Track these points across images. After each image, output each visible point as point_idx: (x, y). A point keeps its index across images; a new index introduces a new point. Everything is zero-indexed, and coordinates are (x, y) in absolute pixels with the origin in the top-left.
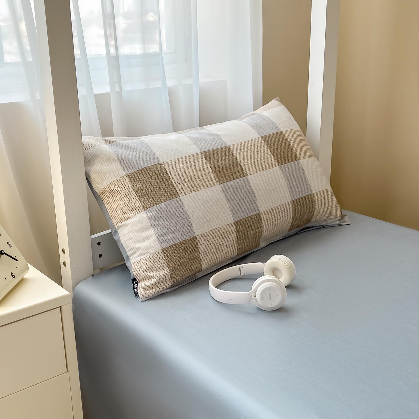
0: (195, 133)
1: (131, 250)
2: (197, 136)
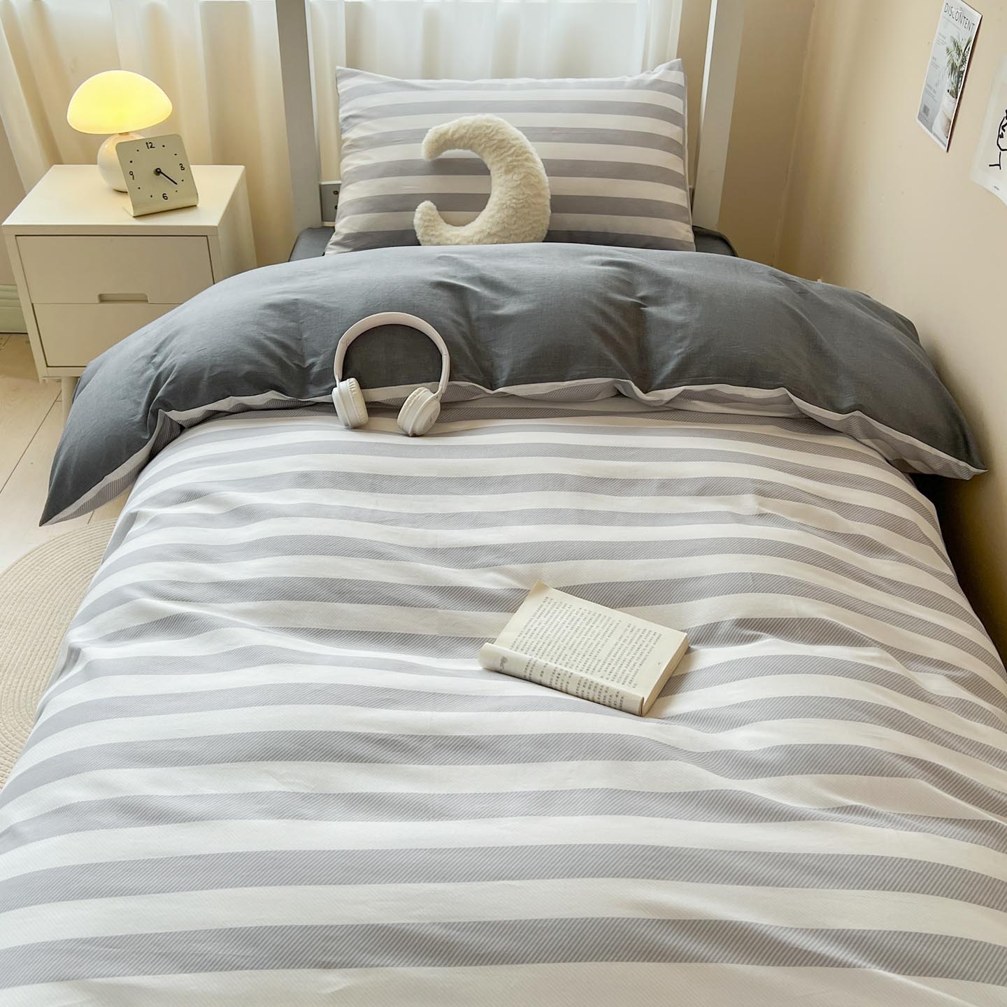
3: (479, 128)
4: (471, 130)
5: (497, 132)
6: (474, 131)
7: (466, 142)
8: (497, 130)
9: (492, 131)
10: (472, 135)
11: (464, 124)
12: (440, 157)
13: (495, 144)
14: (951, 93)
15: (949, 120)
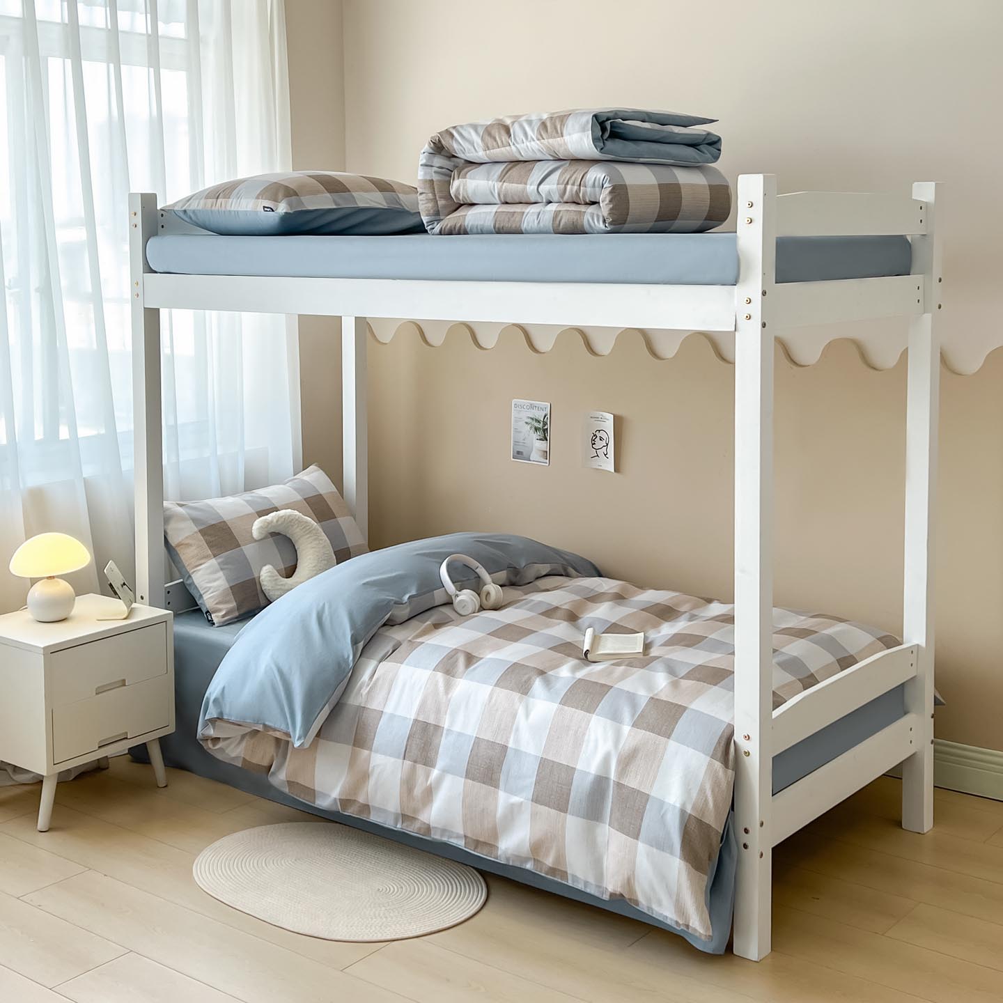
0: (248, 496)
1: (204, 589)
2: (250, 498)
14: (540, 440)
15: (544, 451)
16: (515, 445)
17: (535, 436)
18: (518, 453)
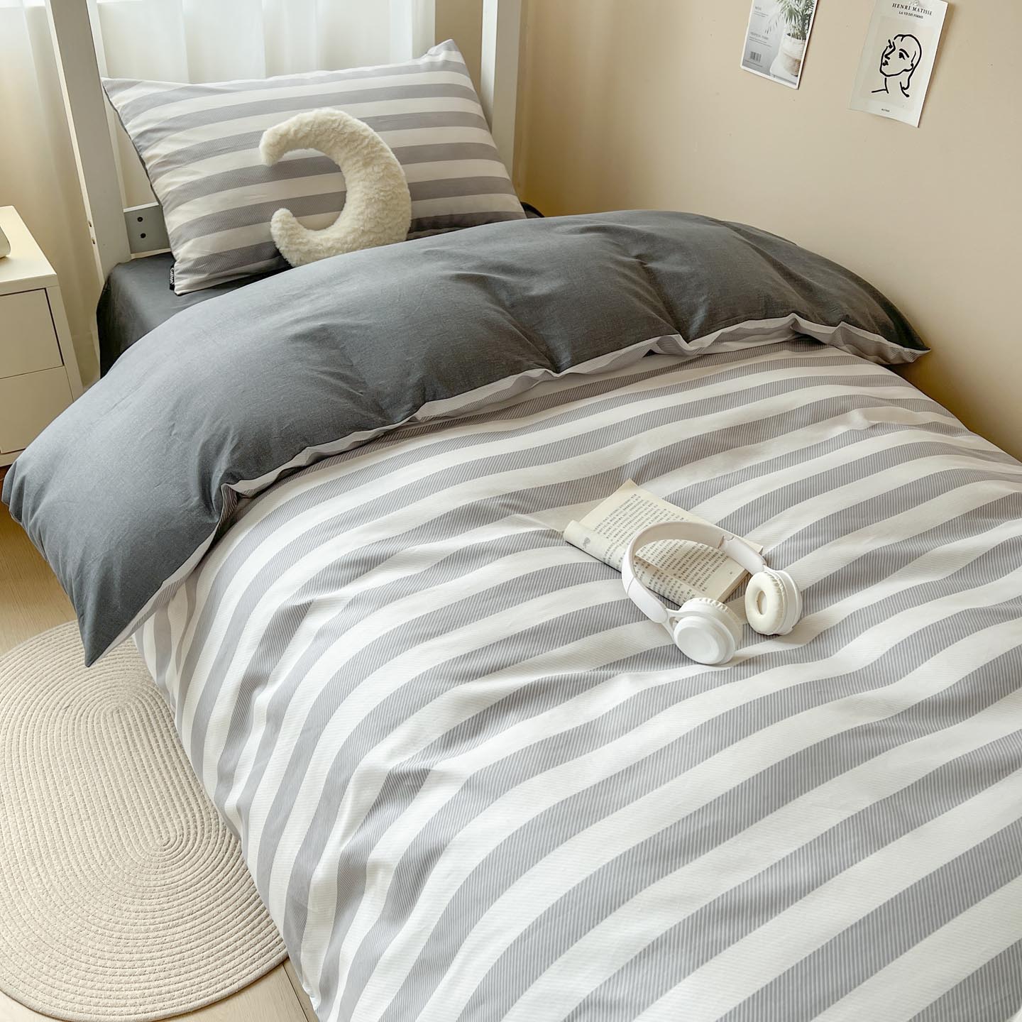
3: (324, 123)
4: (315, 126)
5: (345, 126)
6: (319, 126)
7: (312, 139)
8: (344, 124)
9: (339, 125)
10: (317, 132)
11: (306, 121)
12: (281, 160)
13: (345, 139)
14: (793, 36)
15: (796, 60)
16: (750, 39)
17: (787, 27)
18: (754, 56)
